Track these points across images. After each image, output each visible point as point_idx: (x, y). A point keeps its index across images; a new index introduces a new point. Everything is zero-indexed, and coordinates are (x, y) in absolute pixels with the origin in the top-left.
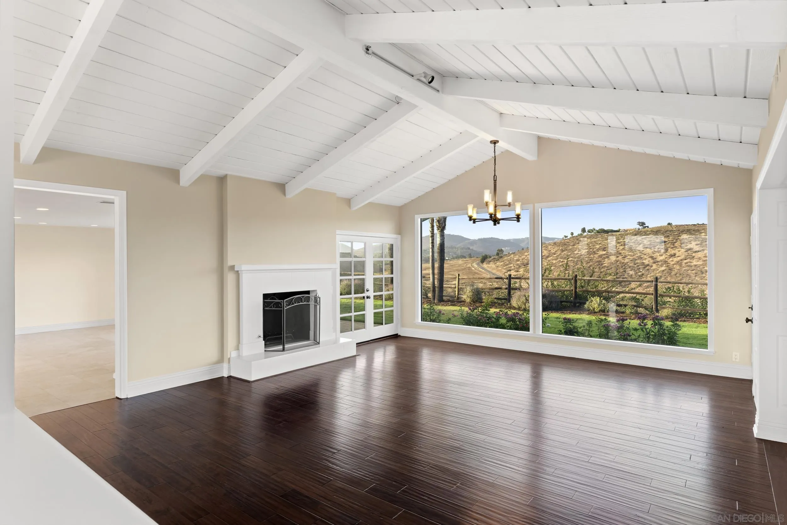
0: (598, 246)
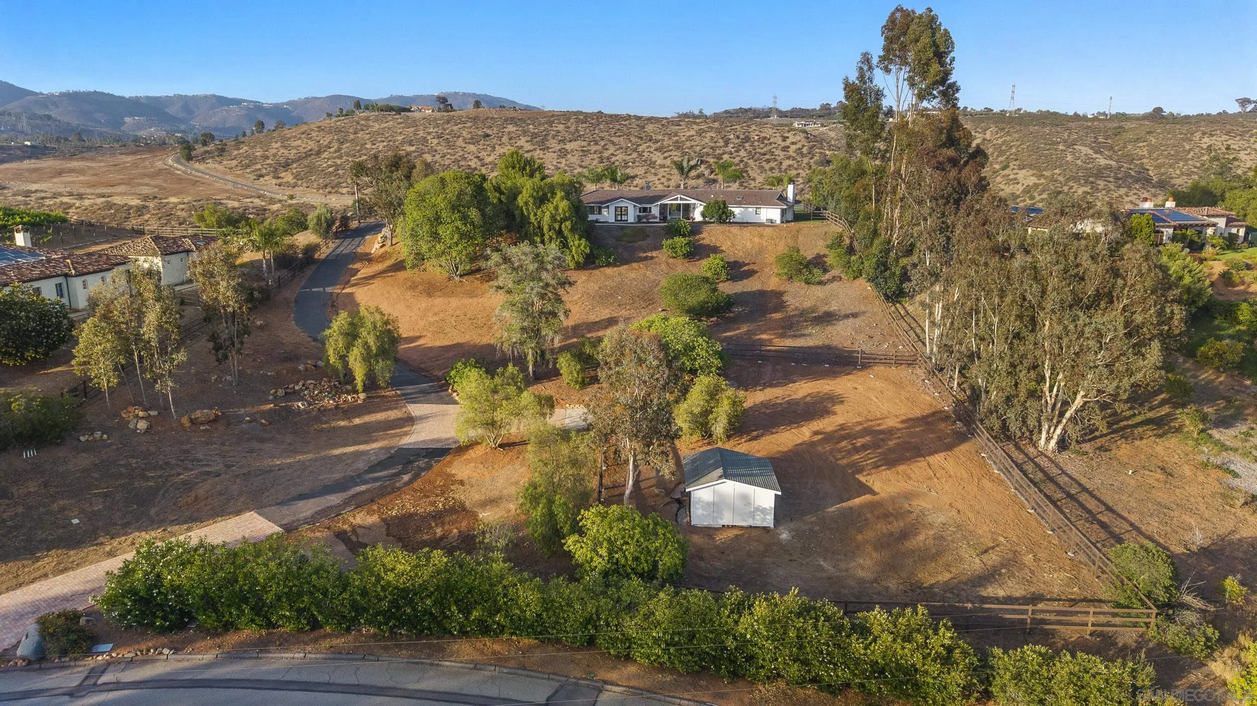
0: (400, 138)
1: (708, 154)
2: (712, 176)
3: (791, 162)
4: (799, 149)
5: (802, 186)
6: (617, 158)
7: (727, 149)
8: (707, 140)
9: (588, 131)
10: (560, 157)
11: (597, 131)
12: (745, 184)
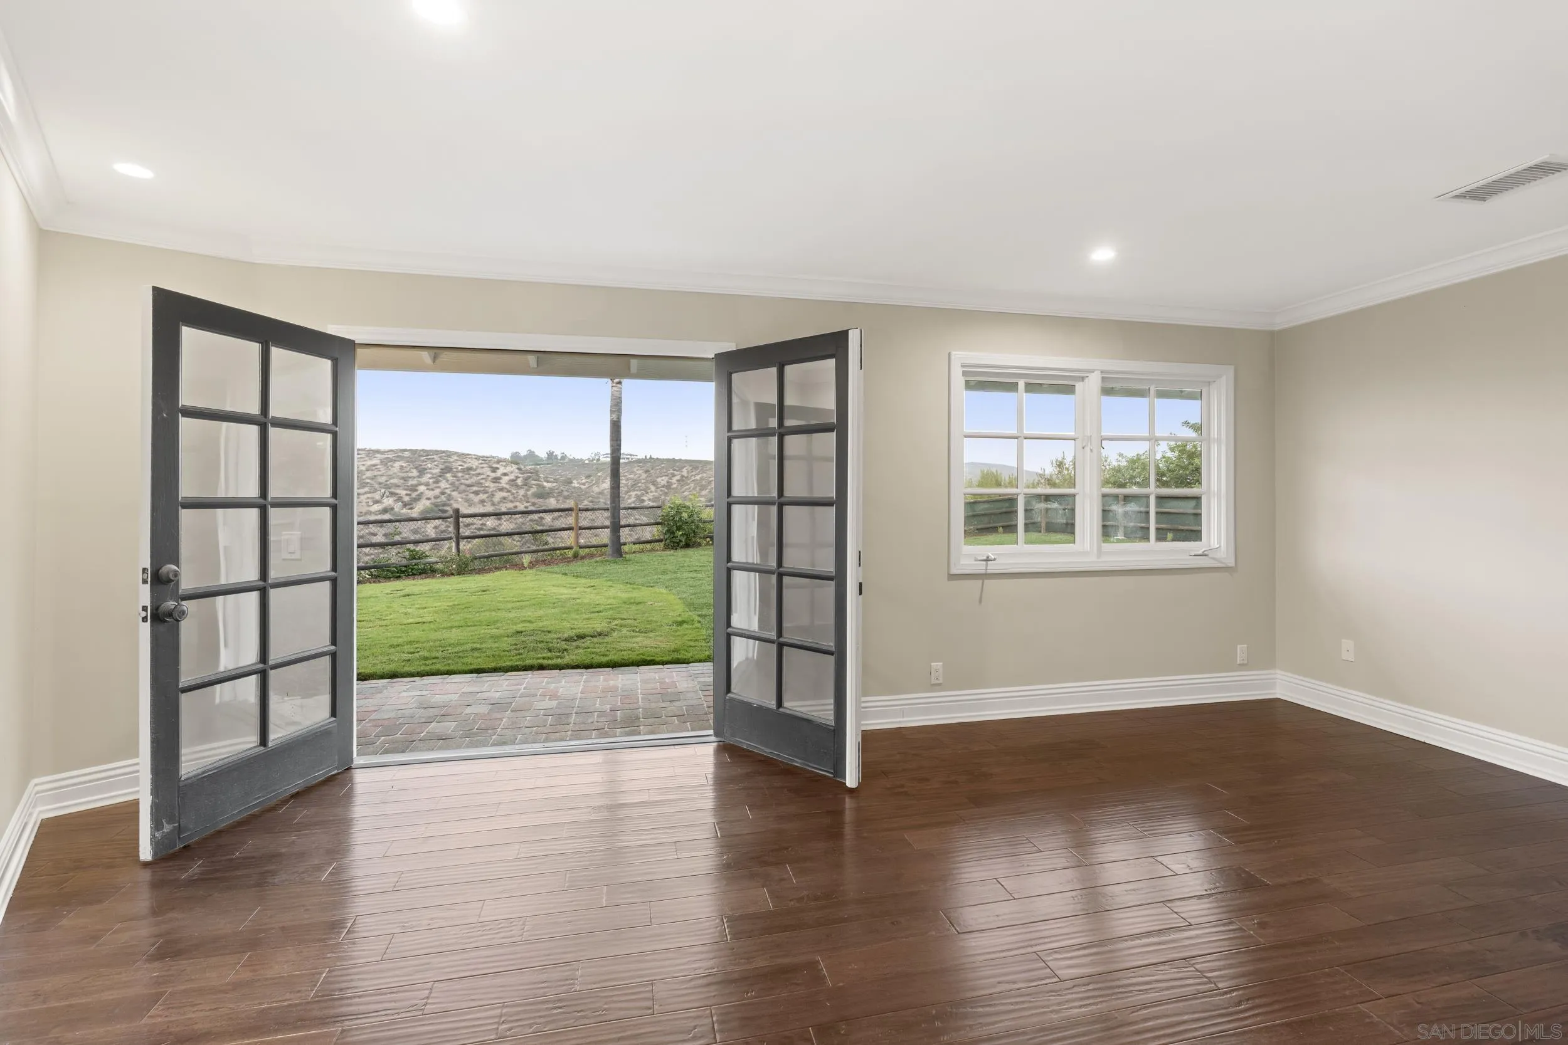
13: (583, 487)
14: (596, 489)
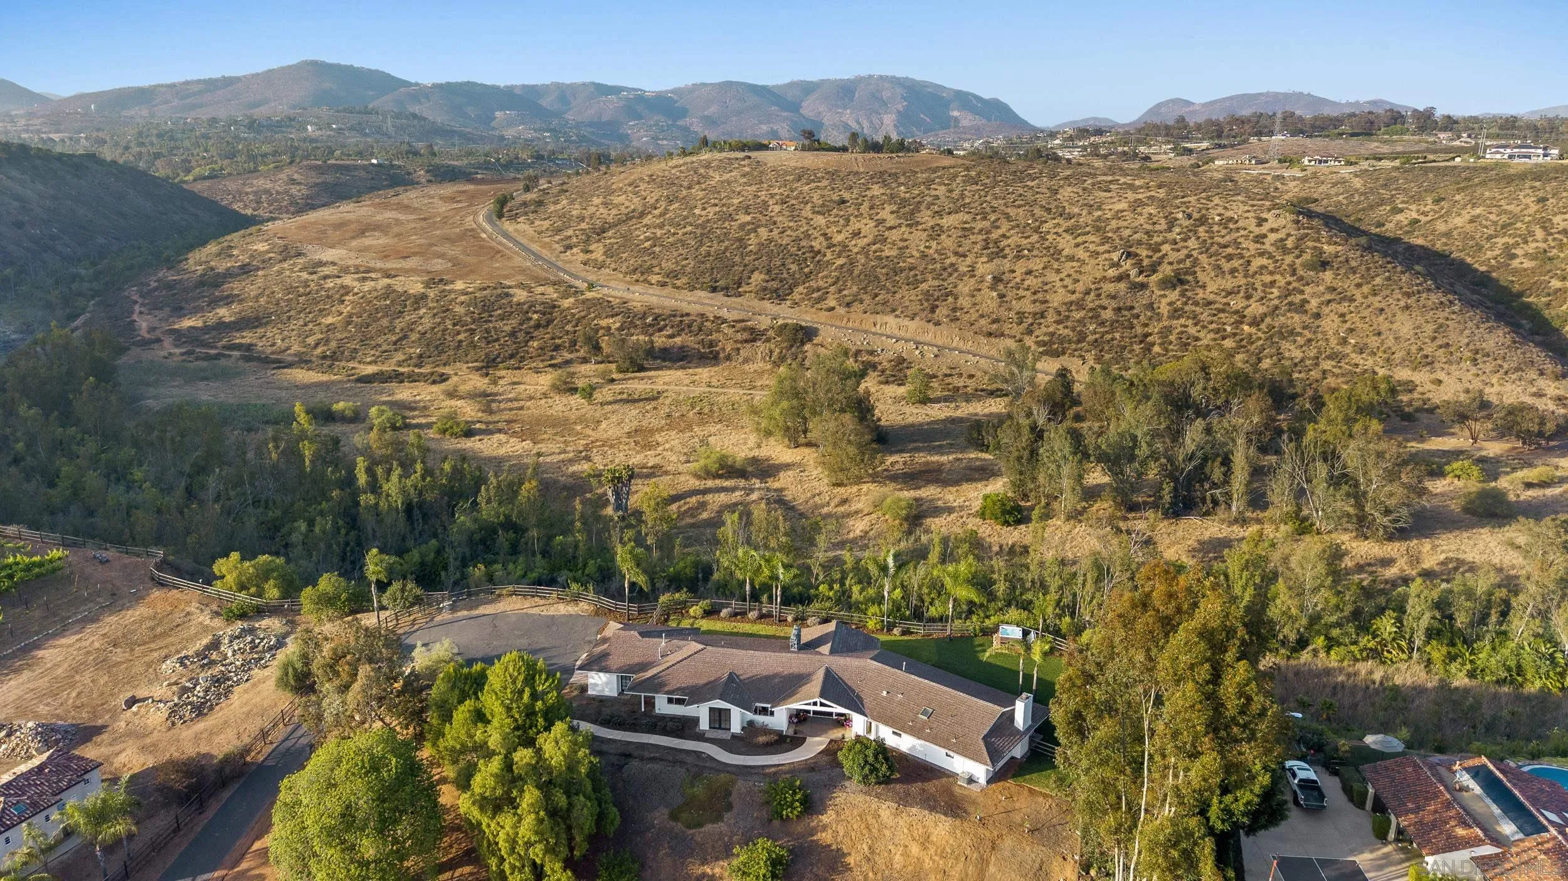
1: (1139, 243)
2: (1141, 279)
3: (1264, 261)
4: (1282, 240)
5: (1276, 302)
6: (1010, 241)
7: (1170, 236)
8: (1142, 220)
9: (977, 197)
10: (931, 238)
11: (988, 198)
12: (1189, 294)
13: (1423, 219)
14: (1441, 227)
